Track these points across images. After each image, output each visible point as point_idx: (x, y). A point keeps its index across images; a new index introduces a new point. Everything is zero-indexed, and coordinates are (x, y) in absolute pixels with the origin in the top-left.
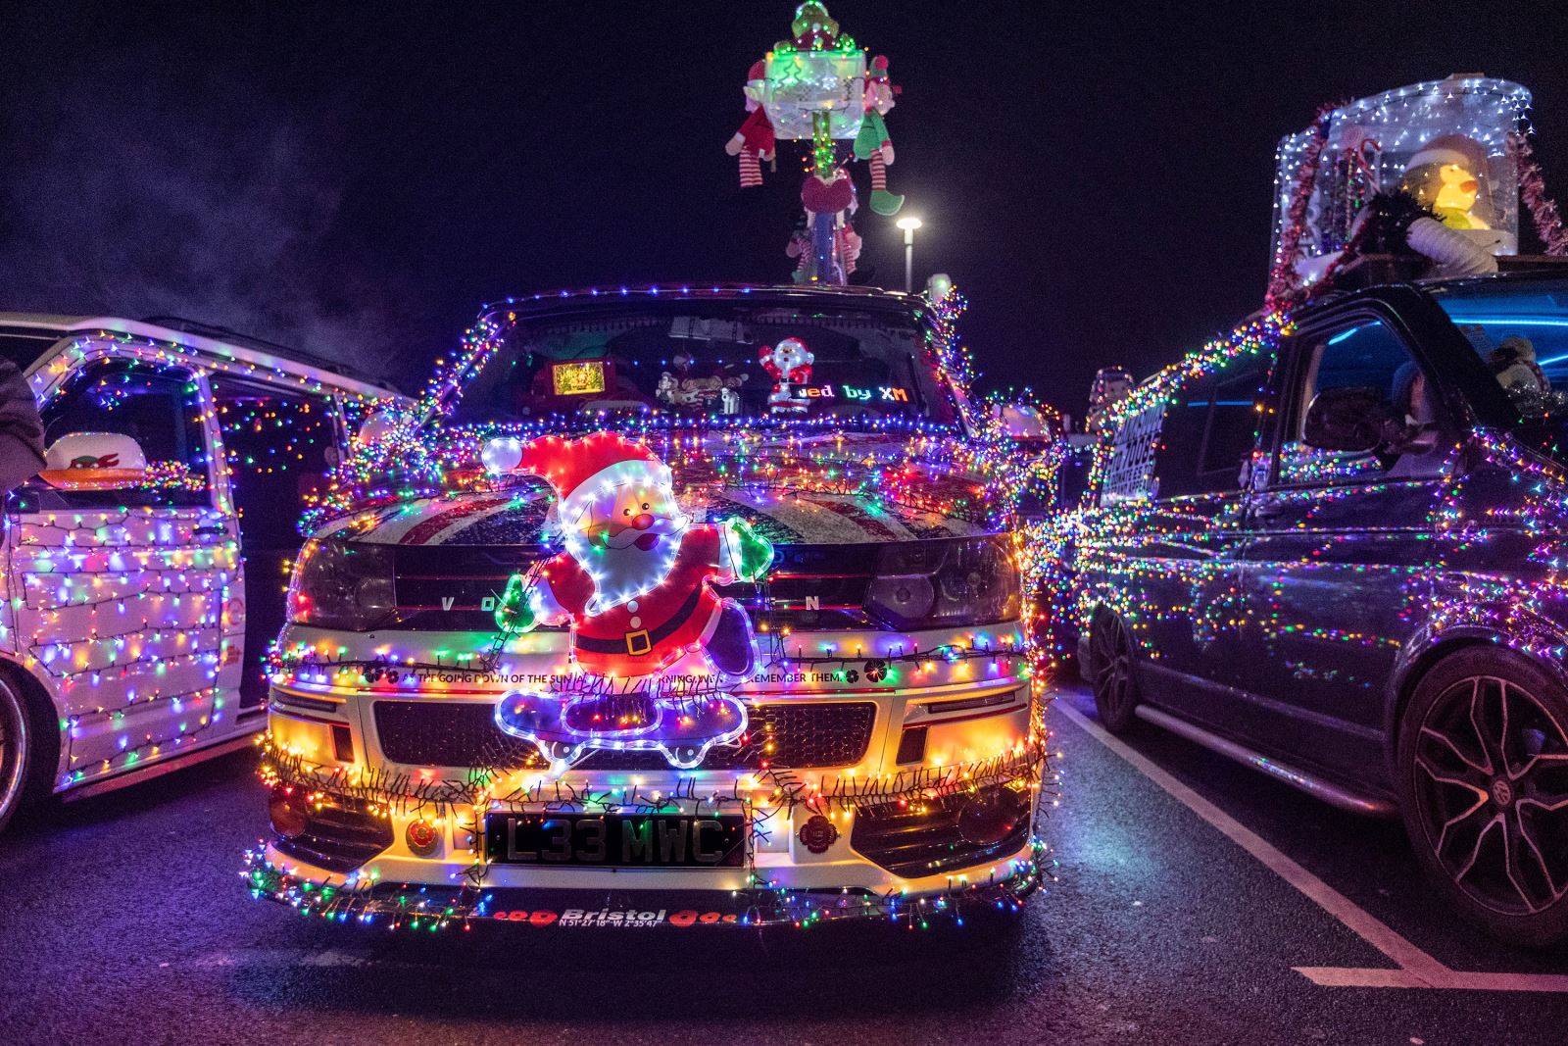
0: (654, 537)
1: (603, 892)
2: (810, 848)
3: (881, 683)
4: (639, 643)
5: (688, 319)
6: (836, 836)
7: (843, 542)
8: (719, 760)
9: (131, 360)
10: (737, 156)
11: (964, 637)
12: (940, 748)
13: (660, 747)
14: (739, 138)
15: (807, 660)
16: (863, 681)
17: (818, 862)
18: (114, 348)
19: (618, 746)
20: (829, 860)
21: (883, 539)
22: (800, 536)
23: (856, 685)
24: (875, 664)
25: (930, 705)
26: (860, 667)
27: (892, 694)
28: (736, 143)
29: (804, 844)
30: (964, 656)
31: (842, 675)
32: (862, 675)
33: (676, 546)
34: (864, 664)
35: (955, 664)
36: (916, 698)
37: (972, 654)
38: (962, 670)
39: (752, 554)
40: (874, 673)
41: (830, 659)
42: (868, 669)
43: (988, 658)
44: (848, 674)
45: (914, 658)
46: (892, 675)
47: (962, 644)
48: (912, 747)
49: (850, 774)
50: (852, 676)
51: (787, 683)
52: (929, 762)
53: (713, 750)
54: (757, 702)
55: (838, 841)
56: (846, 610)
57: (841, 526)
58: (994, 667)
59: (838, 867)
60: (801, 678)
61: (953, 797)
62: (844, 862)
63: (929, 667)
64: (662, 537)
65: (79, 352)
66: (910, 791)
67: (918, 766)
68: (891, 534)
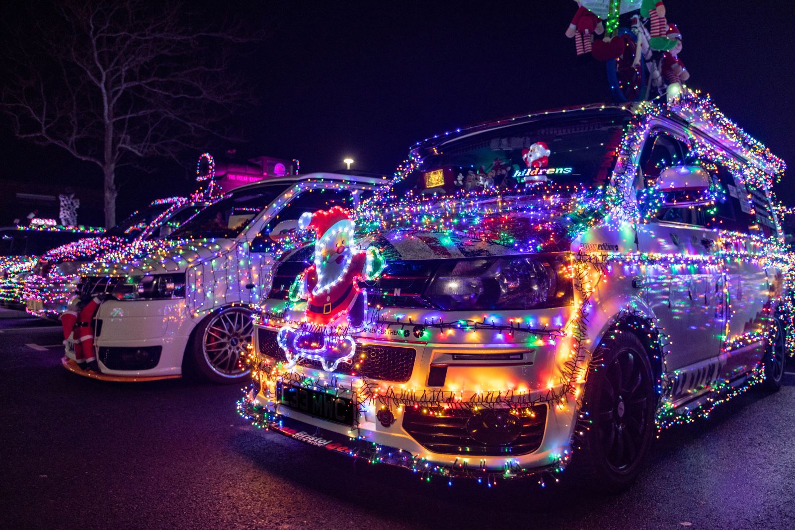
0: (343, 257)
1: (315, 427)
2: (382, 423)
3: (420, 339)
4: (327, 309)
5: (499, 139)
6: (394, 420)
7: (419, 259)
8: (342, 369)
9: (321, 190)
10: (574, 38)
11: (480, 316)
12: (454, 381)
13: (322, 360)
14: (572, 27)
15: (387, 323)
16: (412, 337)
17: (385, 432)
18: (315, 185)
19: (309, 357)
20: (391, 432)
21: (443, 258)
22: (400, 256)
23: (409, 338)
24: (420, 327)
25: (453, 354)
26: (411, 328)
27: (424, 345)
28: (571, 31)
29: (379, 420)
30: (476, 327)
31: (402, 332)
32: (412, 333)
33: (349, 261)
34: (413, 327)
35: (469, 332)
36: (439, 350)
37: (482, 327)
38: (474, 336)
39: (376, 265)
40: (417, 332)
41: (398, 322)
42: (415, 330)
43: (495, 330)
44: (405, 332)
45: (442, 326)
46: (426, 334)
47: (476, 320)
48: (437, 377)
49: (402, 387)
50: (407, 334)
51: (378, 334)
52: (447, 388)
53: (341, 364)
54: (364, 343)
55: (395, 423)
56: (416, 296)
57: (422, 250)
58: (500, 336)
59: (394, 436)
60: (383, 332)
61: (459, 410)
62: (399, 435)
63: (450, 332)
64: (346, 257)
65: (298, 188)
66: (432, 402)
67: (439, 388)
68: (449, 254)
